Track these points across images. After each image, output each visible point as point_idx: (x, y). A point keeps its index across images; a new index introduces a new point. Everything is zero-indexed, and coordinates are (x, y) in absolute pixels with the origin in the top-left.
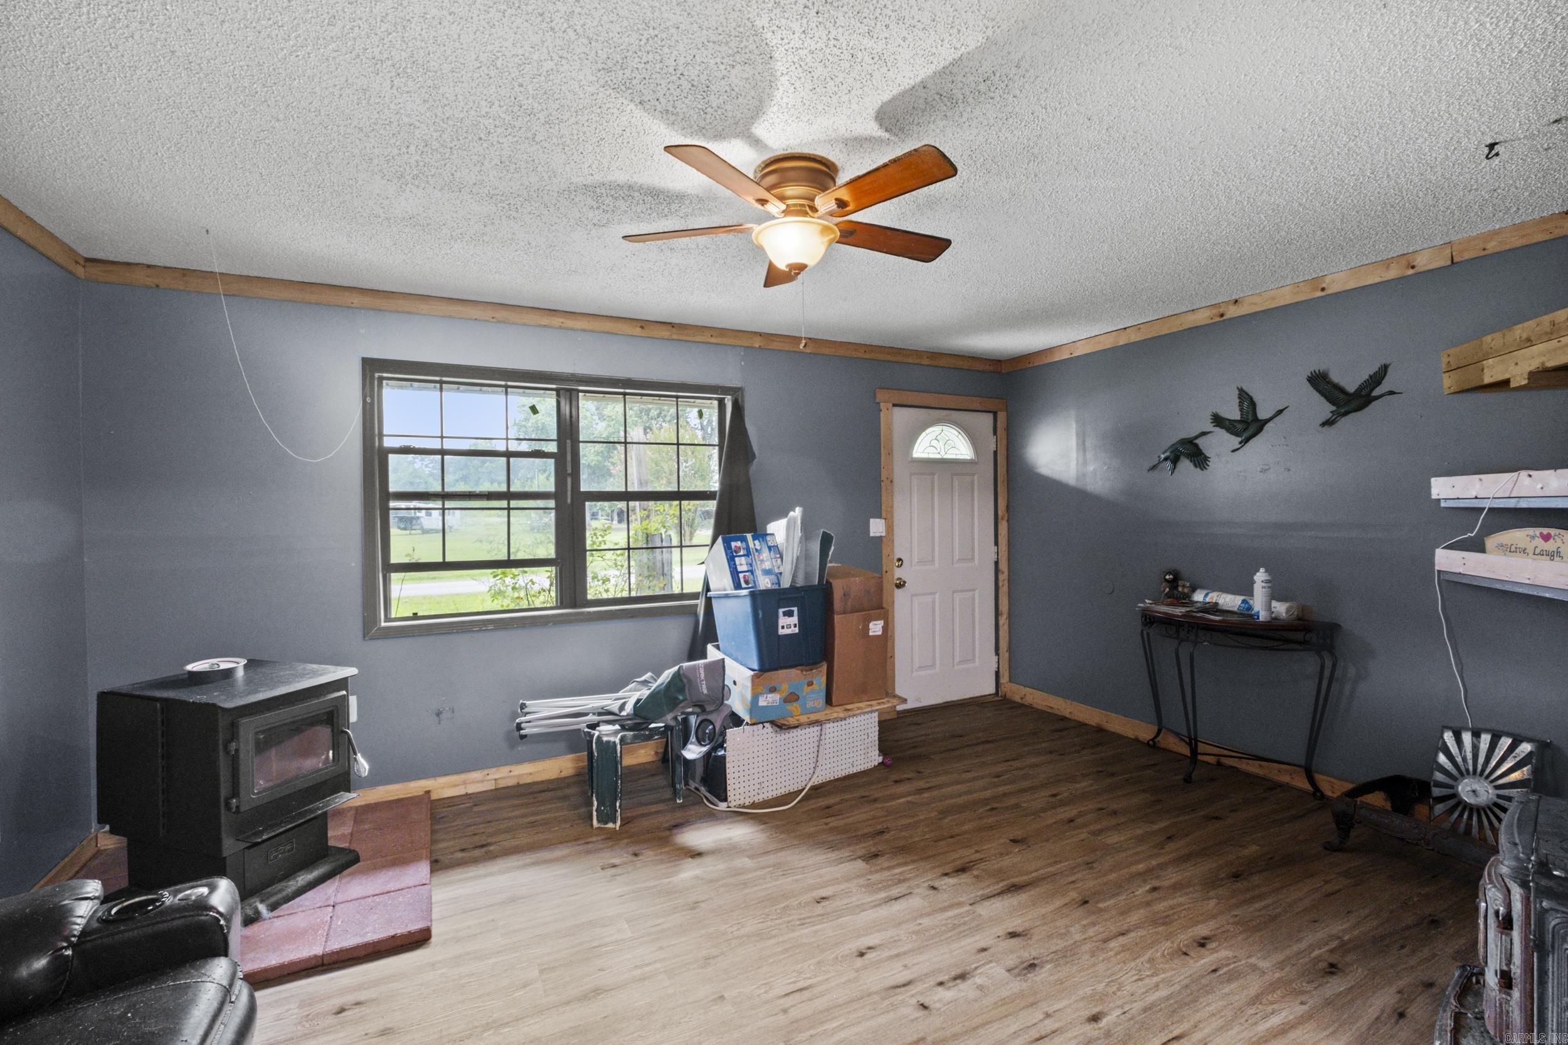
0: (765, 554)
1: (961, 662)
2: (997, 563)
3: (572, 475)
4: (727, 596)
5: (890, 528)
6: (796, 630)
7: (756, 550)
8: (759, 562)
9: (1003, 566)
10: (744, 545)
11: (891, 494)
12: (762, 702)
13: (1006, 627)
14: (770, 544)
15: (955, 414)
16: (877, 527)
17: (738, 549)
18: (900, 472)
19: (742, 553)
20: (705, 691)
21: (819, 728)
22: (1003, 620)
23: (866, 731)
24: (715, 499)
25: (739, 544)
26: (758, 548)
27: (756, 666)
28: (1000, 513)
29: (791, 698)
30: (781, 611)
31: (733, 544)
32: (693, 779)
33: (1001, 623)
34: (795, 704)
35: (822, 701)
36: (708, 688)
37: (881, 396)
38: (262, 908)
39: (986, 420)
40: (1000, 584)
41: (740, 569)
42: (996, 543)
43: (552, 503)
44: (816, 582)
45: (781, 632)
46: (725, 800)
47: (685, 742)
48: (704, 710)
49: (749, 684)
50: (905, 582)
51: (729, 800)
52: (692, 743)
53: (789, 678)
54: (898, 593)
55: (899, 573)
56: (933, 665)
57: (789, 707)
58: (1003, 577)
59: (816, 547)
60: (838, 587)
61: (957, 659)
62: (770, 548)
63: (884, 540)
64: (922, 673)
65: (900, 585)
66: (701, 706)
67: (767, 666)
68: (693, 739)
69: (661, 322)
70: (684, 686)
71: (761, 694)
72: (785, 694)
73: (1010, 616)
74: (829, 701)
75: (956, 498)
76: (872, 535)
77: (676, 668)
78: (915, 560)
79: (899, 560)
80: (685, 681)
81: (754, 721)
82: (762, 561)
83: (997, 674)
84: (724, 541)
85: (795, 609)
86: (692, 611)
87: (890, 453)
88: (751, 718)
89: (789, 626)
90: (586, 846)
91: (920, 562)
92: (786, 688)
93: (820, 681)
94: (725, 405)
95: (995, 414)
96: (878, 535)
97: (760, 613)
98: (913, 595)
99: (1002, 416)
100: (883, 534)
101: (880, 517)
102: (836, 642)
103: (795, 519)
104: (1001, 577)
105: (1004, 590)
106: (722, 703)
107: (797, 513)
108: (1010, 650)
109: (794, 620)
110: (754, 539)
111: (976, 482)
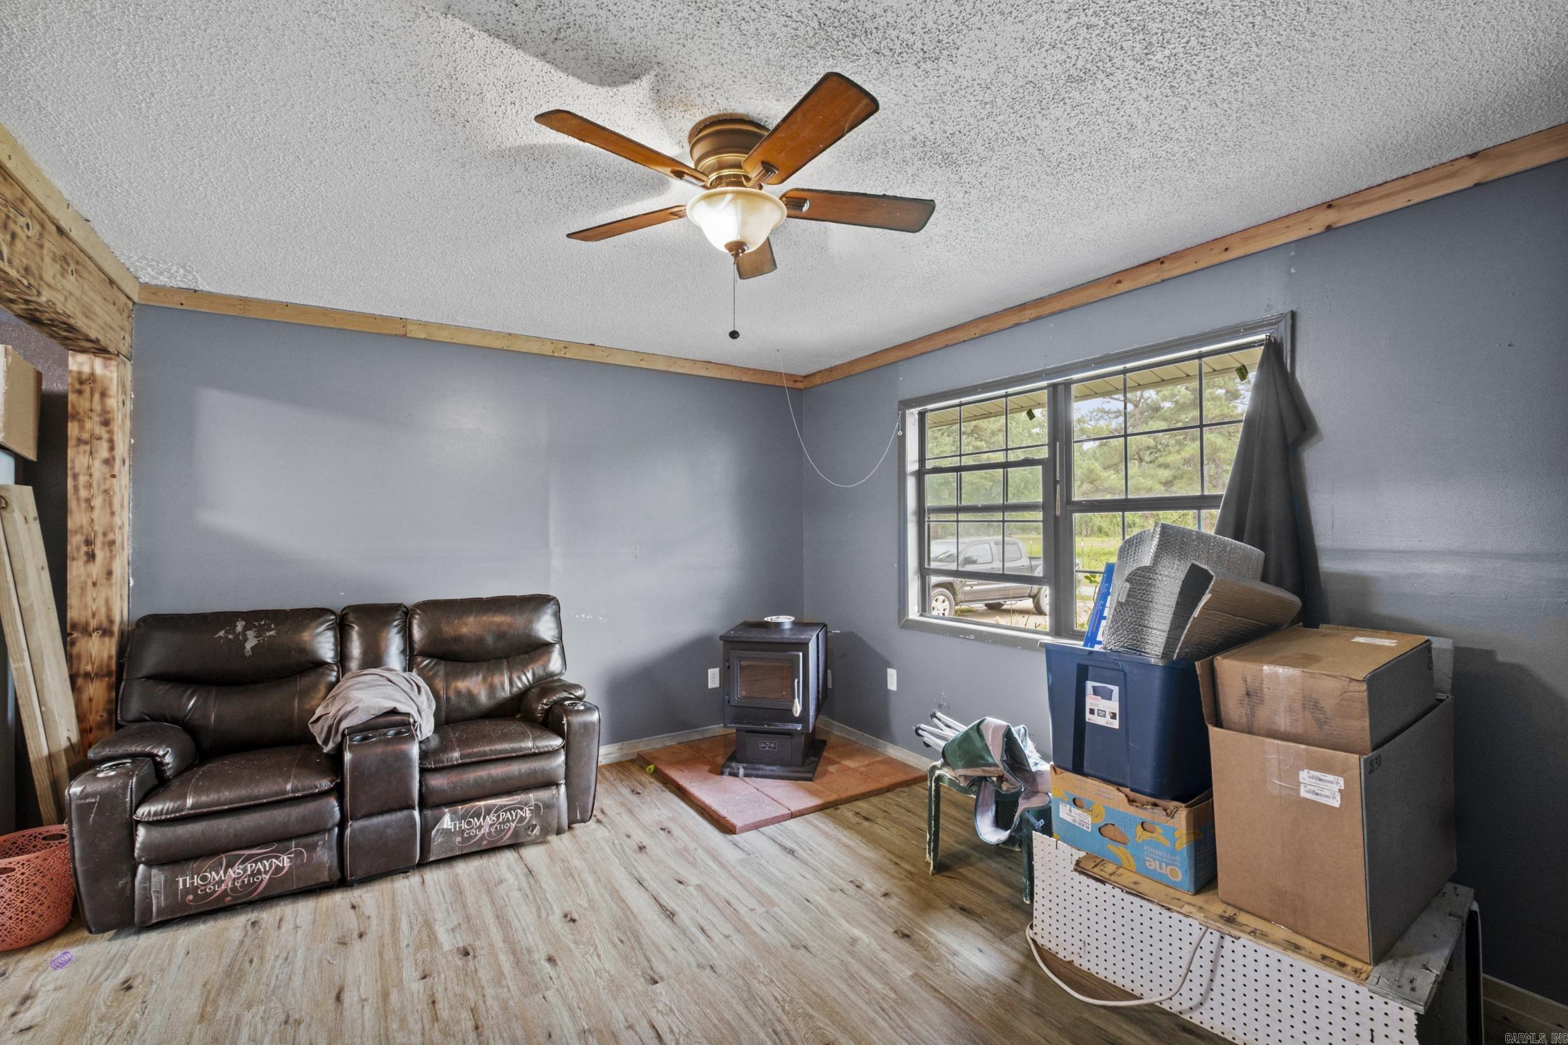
3: (1055, 482)
6: (1116, 724)
24: (1217, 507)
29: (1113, 832)
30: (1089, 684)
34: (1121, 847)
38: (741, 772)
43: (1039, 515)
45: (1088, 717)
46: (1032, 926)
49: (1050, 778)
51: (1035, 929)
53: (1105, 798)
57: (1110, 846)
69: (1144, 265)
72: (1100, 821)
85: (1116, 689)
89: (1102, 714)
90: (891, 866)
92: (1100, 811)
109: (1113, 705)
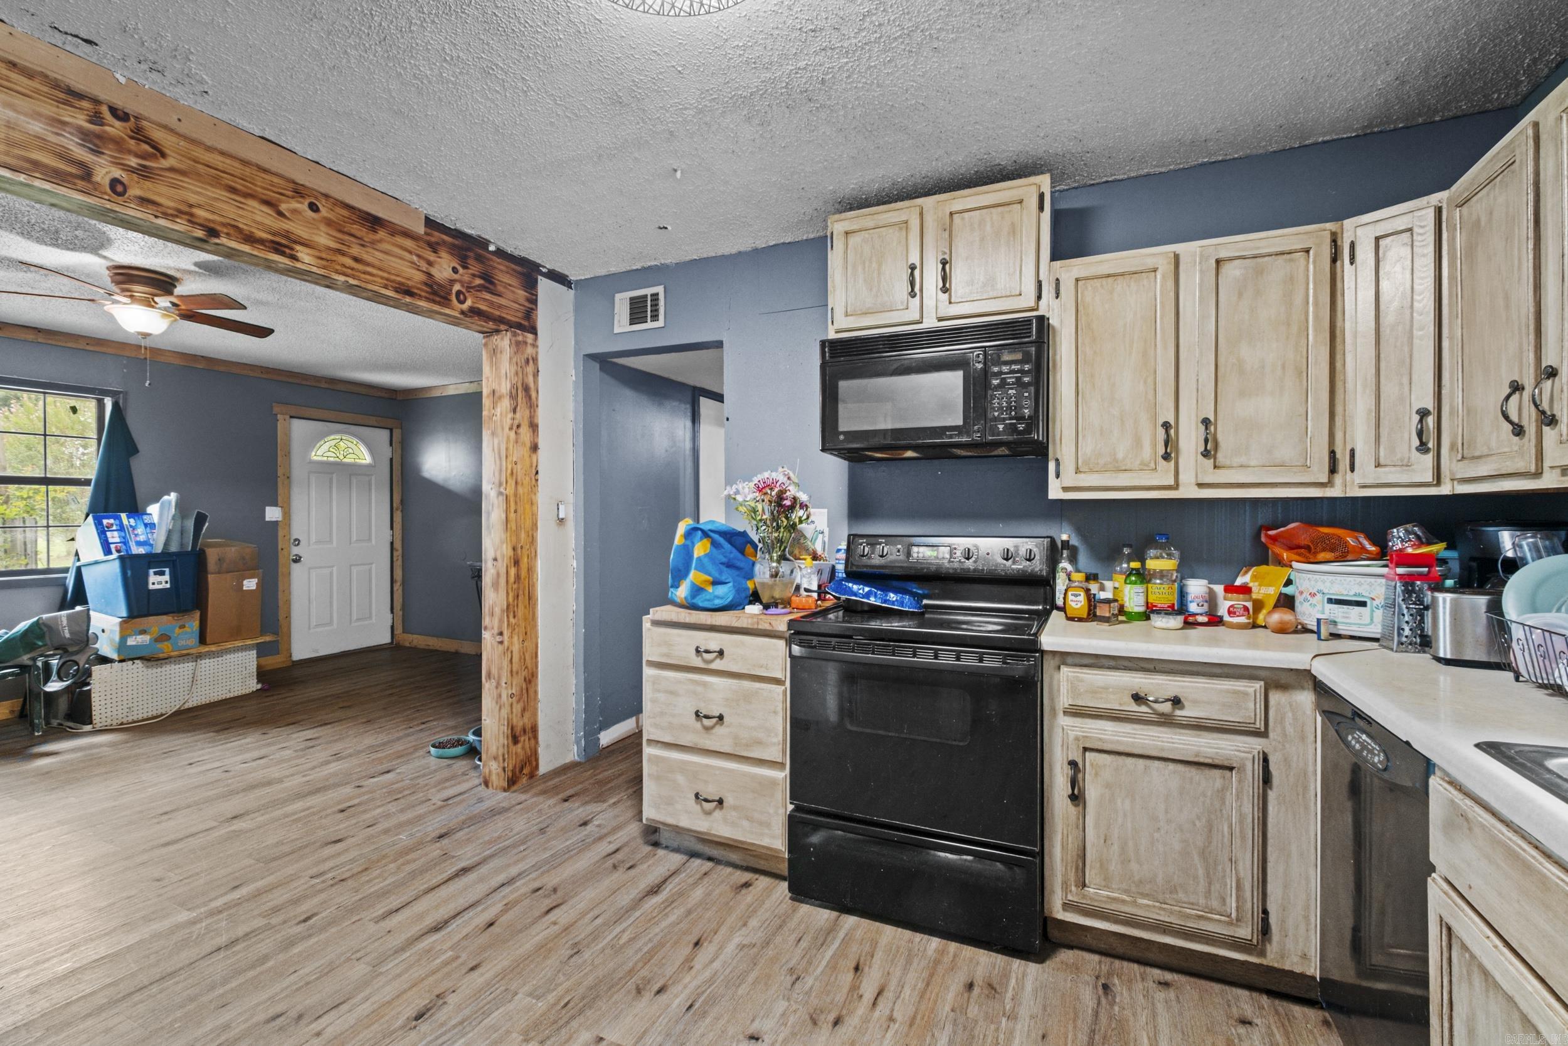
0: (140, 530)
1: (358, 620)
2: (392, 543)
4: (96, 563)
5: (287, 514)
6: (168, 586)
7: (131, 526)
8: (133, 536)
9: (398, 545)
10: (117, 522)
11: (289, 487)
12: (131, 642)
13: (400, 591)
14: (146, 521)
15: (353, 428)
16: (272, 514)
17: (110, 526)
18: (298, 470)
19: (114, 528)
20: (67, 635)
21: (194, 664)
22: (397, 586)
23: (244, 665)
24: (90, 485)
25: (112, 521)
26: (134, 524)
27: (124, 614)
28: (395, 505)
29: (163, 638)
30: (151, 571)
31: (105, 522)
32: (56, 717)
33: (395, 589)
34: (166, 643)
35: (193, 640)
36: (71, 633)
37: (276, 409)
39: (385, 434)
40: (395, 559)
41: (111, 540)
42: (392, 528)
44: (190, 549)
45: (151, 587)
46: (91, 723)
47: (47, 680)
48: (66, 651)
49: (117, 629)
50: (300, 557)
51: (94, 722)
52: (53, 681)
53: (159, 623)
54: (294, 566)
55: (295, 550)
56: (331, 623)
57: (159, 645)
58: (398, 554)
59: (190, 524)
60: (212, 555)
61: (354, 617)
62: (146, 525)
63: (280, 524)
64: (319, 630)
65: (297, 560)
66: (62, 648)
67: (135, 614)
68: (54, 677)
70: (44, 633)
71: (130, 635)
72: (155, 635)
73: (404, 583)
74: (203, 640)
75: (354, 494)
76: (267, 519)
77: (35, 619)
78: (313, 539)
79: (296, 540)
80: (45, 629)
81: (122, 657)
82: (136, 535)
83: (392, 627)
84: (95, 518)
85: (167, 570)
86: (62, 583)
87: (288, 454)
88: (119, 655)
89: (160, 583)
91: (318, 542)
92: (155, 631)
93: (193, 624)
94: (104, 404)
95: (391, 430)
96: (274, 519)
97: (129, 573)
98: (310, 568)
99: (397, 433)
100: (280, 519)
101: (276, 505)
102: (210, 595)
103: (170, 502)
104: (395, 554)
105: (398, 564)
106: (87, 645)
107: (173, 497)
108: (403, 608)
109: (167, 577)
110: (128, 517)
111: (373, 482)
